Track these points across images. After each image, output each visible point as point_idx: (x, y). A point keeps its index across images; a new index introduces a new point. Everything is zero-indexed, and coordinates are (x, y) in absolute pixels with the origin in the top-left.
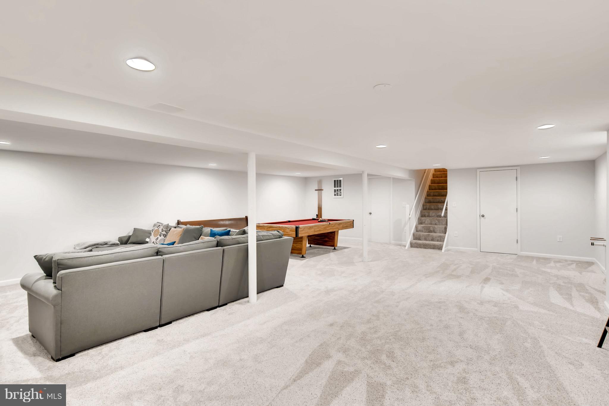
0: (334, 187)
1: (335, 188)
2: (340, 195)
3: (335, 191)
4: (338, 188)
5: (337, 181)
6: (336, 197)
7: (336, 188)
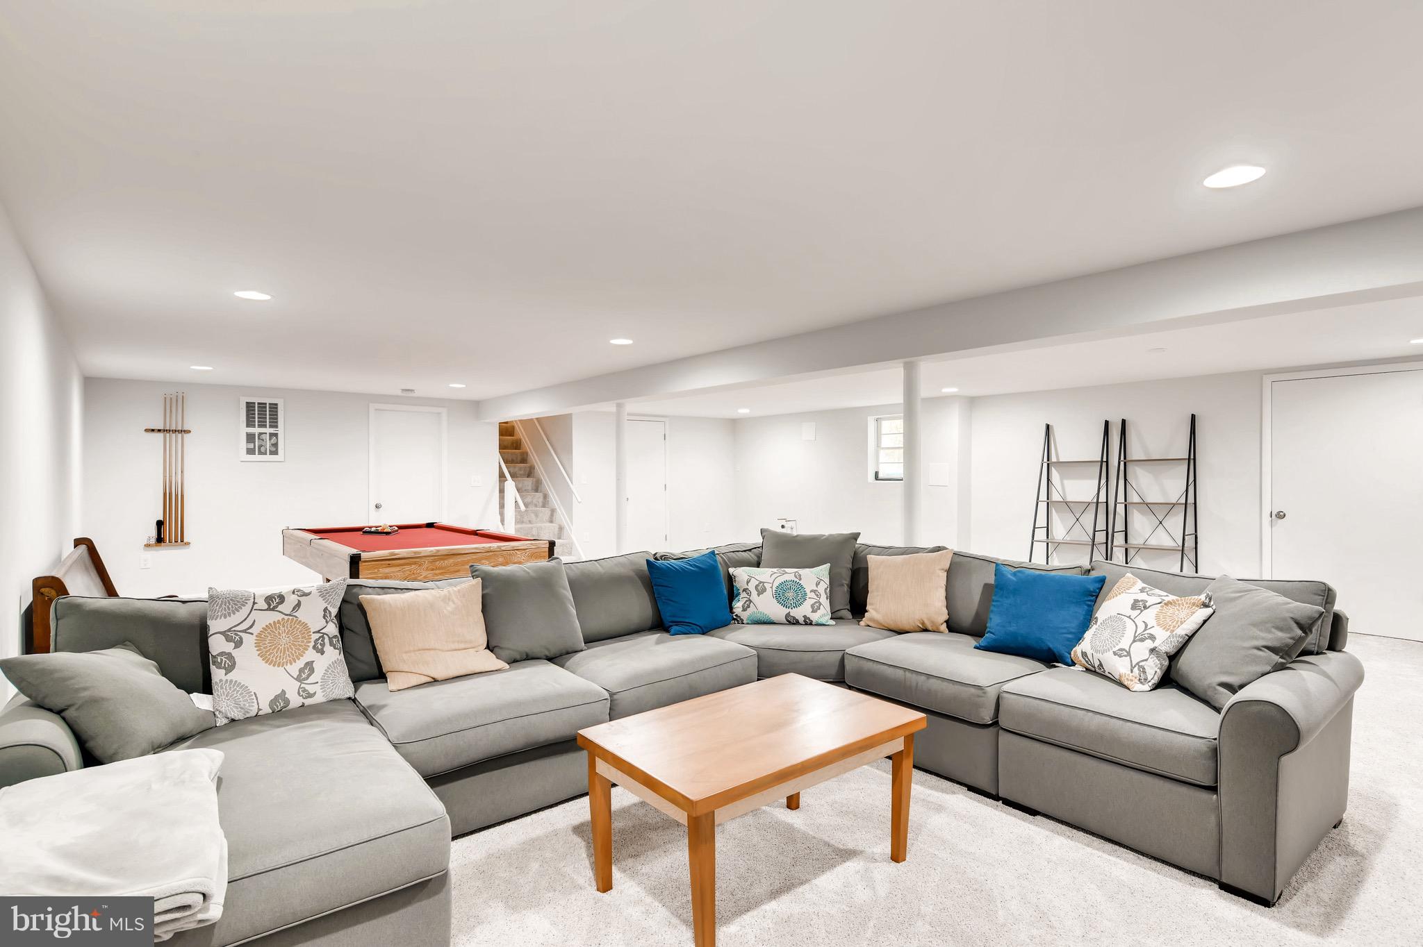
0: (248, 426)
1: (251, 430)
2: (275, 452)
3: (250, 438)
4: (262, 430)
5: (262, 406)
6: (257, 457)
7: (256, 430)
